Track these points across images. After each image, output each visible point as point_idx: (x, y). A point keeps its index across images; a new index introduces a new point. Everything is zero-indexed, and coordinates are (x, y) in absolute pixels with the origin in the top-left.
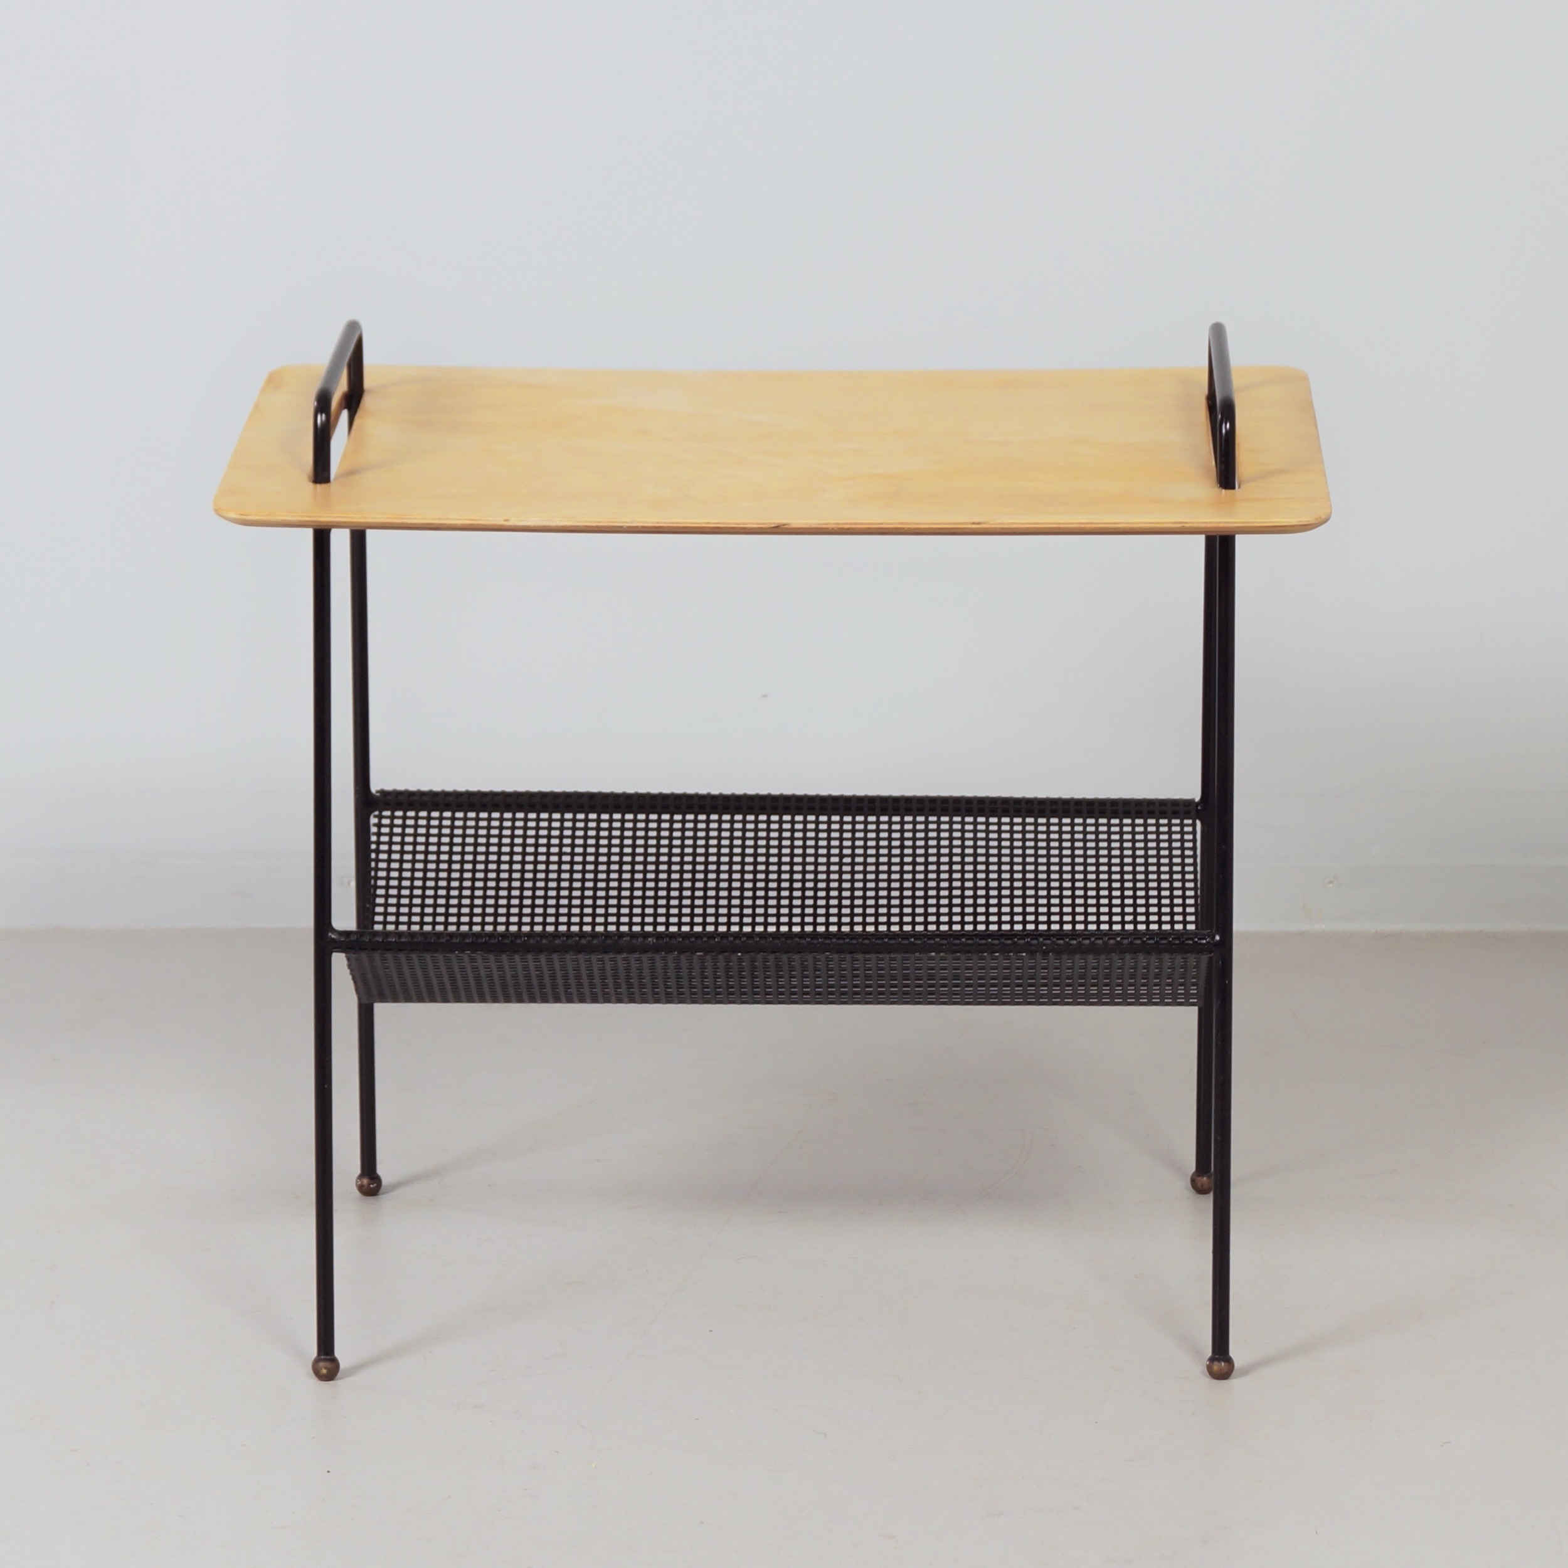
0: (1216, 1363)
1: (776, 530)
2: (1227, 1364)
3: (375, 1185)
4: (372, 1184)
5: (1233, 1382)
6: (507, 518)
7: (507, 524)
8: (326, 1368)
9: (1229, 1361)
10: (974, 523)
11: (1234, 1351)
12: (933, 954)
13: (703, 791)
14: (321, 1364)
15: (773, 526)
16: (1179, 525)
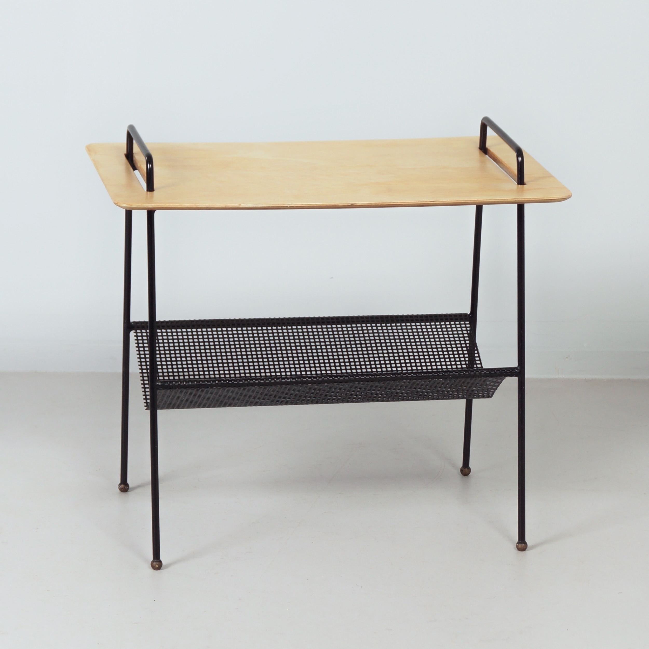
0: (520, 545)
1: (351, 206)
2: (525, 544)
3: (127, 487)
4: (126, 487)
5: (527, 552)
6: (240, 204)
7: (240, 206)
8: (157, 565)
9: (526, 543)
10: (431, 201)
11: (527, 540)
12: (405, 381)
13: (267, 317)
14: (155, 563)
15: (349, 205)
16: (514, 200)
